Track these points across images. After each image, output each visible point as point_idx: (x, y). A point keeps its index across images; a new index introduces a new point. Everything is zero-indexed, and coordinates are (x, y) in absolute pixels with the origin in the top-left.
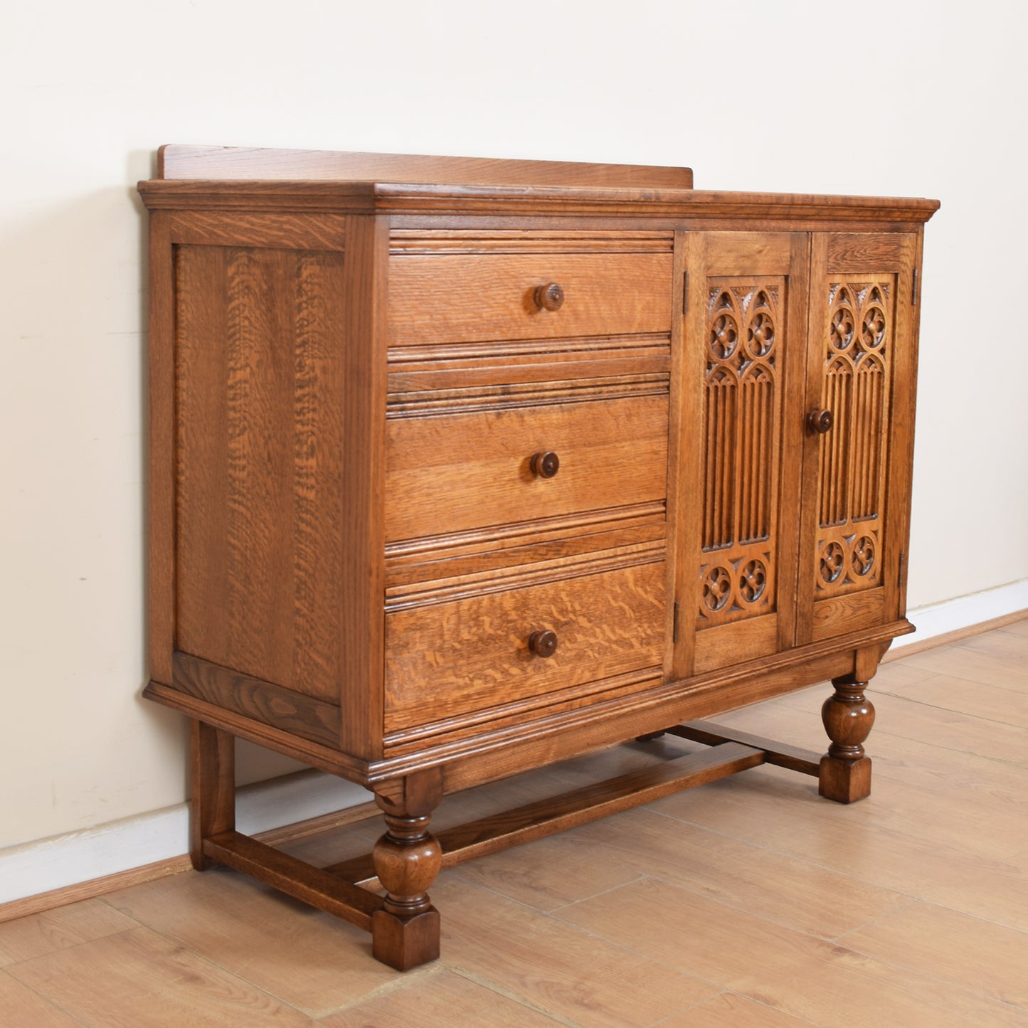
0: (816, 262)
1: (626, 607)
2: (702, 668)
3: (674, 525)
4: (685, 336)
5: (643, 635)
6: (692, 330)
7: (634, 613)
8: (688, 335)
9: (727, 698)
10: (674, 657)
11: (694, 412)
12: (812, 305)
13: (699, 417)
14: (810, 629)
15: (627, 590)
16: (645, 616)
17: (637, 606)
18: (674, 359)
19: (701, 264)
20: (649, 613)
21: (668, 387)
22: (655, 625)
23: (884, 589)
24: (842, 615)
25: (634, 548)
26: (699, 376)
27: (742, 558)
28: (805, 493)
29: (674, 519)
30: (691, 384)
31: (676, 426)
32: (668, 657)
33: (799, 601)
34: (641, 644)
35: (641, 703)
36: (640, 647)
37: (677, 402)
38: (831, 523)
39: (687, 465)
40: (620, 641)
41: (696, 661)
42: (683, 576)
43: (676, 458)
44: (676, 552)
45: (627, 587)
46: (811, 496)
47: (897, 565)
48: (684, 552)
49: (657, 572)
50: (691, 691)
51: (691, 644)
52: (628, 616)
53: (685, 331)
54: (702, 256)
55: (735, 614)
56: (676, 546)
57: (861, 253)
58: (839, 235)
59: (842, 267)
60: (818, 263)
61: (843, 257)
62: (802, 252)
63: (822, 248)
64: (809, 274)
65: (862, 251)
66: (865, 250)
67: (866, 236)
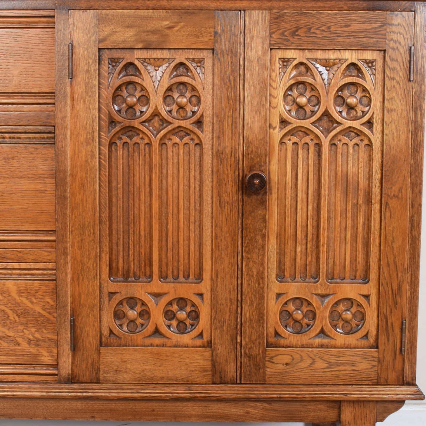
0: (252, 38)
1: (10, 312)
2: (110, 379)
3: (66, 254)
4: (73, 98)
5: (31, 337)
6: (82, 92)
7: (19, 317)
8: (76, 96)
9: (153, 411)
10: (73, 363)
11: (86, 161)
12: (248, 75)
13: (94, 166)
14: (261, 371)
15: (10, 298)
16: (32, 322)
17: (22, 312)
18: (59, 115)
19: (91, 37)
20: (37, 321)
21: (54, 138)
22: (45, 331)
23: (378, 352)
24: (310, 366)
25: (16, 265)
26: (93, 132)
27: (165, 294)
28: (246, 247)
29: (66, 248)
30: (82, 138)
31: (65, 171)
32: (65, 362)
33: (243, 343)
34: (29, 344)
35: (25, 392)
36: (27, 345)
37: (65, 152)
38: (298, 279)
39: (81, 205)
40: (4, 337)
41: (101, 371)
42: (80, 296)
43: (65, 198)
44: (69, 276)
45: (10, 295)
46: (257, 251)
47: (397, 331)
48: (81, 278)
49: (44, 288)
50: (85, 394)
51: (95, 356)
52: (11, 318)
53: (72, 92)
54: (91, 30)
55: (157, 340)
56: (69, 271)
57: (323, 30)
58: (285, 13)
59: (292, 43)
60: (255, 39)
61: (294, 34)
62: (233, 28)
63: (260, 25)
64: (242, 48)
65: (323, 28)
66: (329, 27)
67: (329, 14)
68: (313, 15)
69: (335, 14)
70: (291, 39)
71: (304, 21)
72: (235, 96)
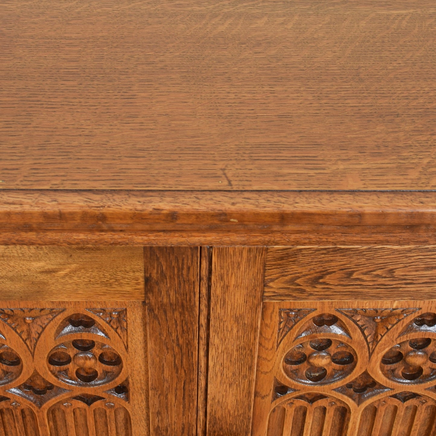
57: (377, 276)
58: (301, 250)
59: (311, 294)
60: (231, 288)
61: (315, 281)
62: (185, 272)
63: (242, 268)
64: (204, 302)
65: (379, 272)
66: (391, 271)
67: (397, 250)
68: (360, 253)
69: (410, 251)
70: (308, 289)
71: (339, 261)
72: (191, 365)
